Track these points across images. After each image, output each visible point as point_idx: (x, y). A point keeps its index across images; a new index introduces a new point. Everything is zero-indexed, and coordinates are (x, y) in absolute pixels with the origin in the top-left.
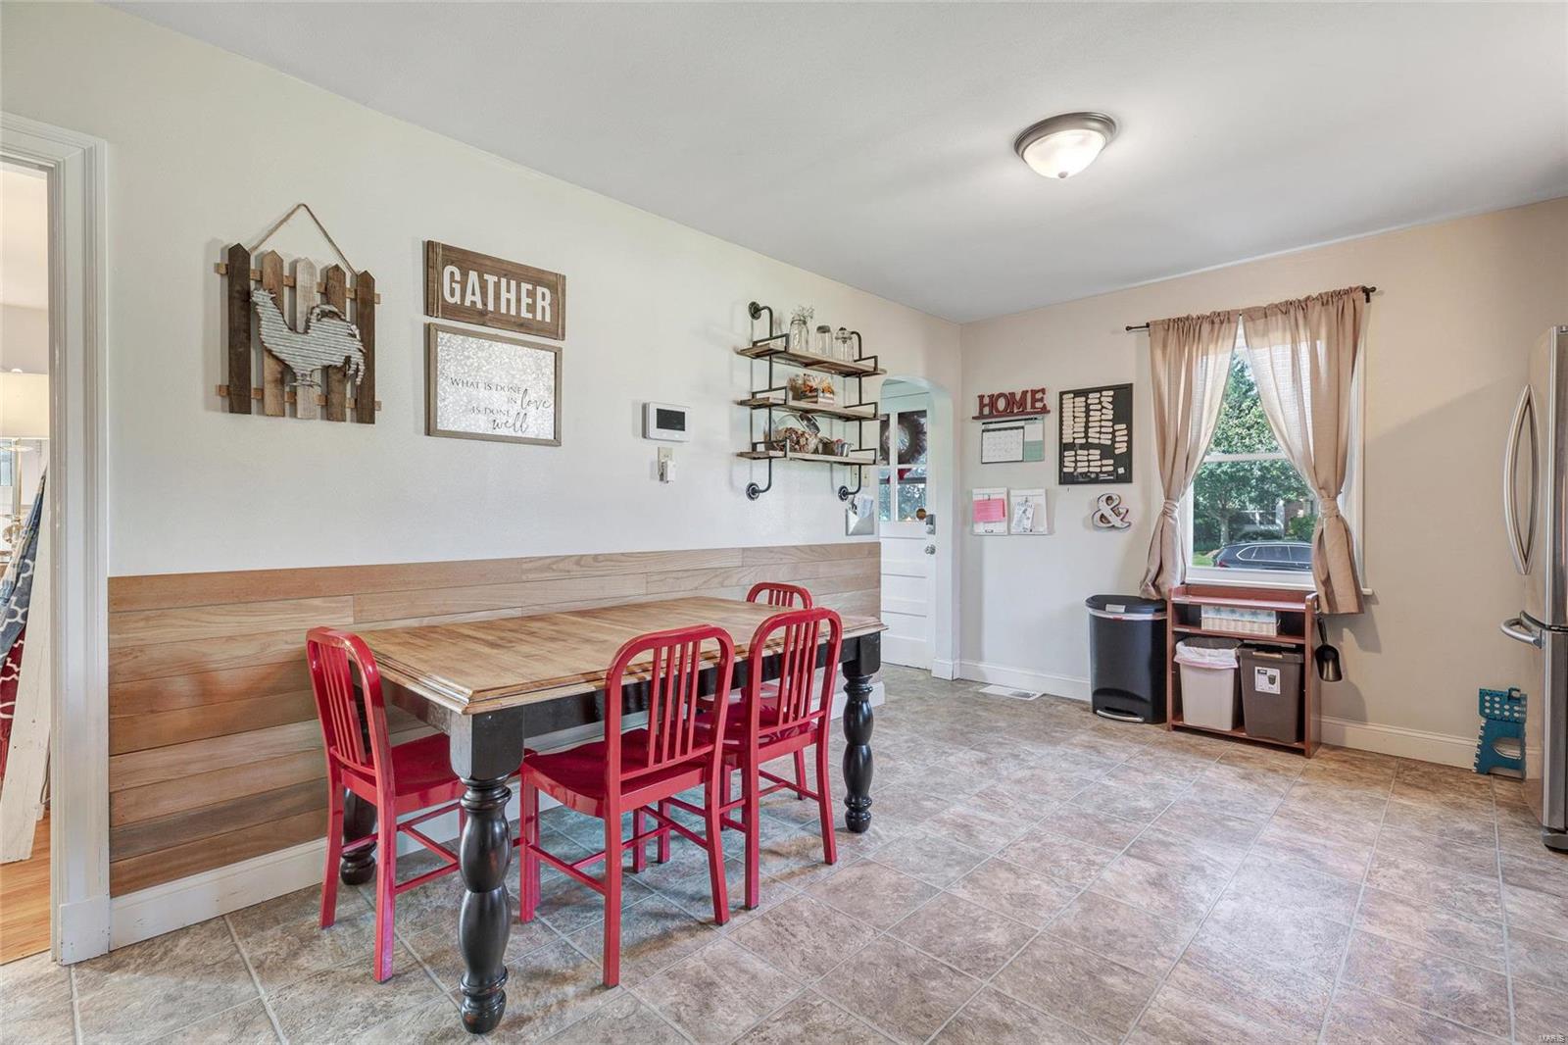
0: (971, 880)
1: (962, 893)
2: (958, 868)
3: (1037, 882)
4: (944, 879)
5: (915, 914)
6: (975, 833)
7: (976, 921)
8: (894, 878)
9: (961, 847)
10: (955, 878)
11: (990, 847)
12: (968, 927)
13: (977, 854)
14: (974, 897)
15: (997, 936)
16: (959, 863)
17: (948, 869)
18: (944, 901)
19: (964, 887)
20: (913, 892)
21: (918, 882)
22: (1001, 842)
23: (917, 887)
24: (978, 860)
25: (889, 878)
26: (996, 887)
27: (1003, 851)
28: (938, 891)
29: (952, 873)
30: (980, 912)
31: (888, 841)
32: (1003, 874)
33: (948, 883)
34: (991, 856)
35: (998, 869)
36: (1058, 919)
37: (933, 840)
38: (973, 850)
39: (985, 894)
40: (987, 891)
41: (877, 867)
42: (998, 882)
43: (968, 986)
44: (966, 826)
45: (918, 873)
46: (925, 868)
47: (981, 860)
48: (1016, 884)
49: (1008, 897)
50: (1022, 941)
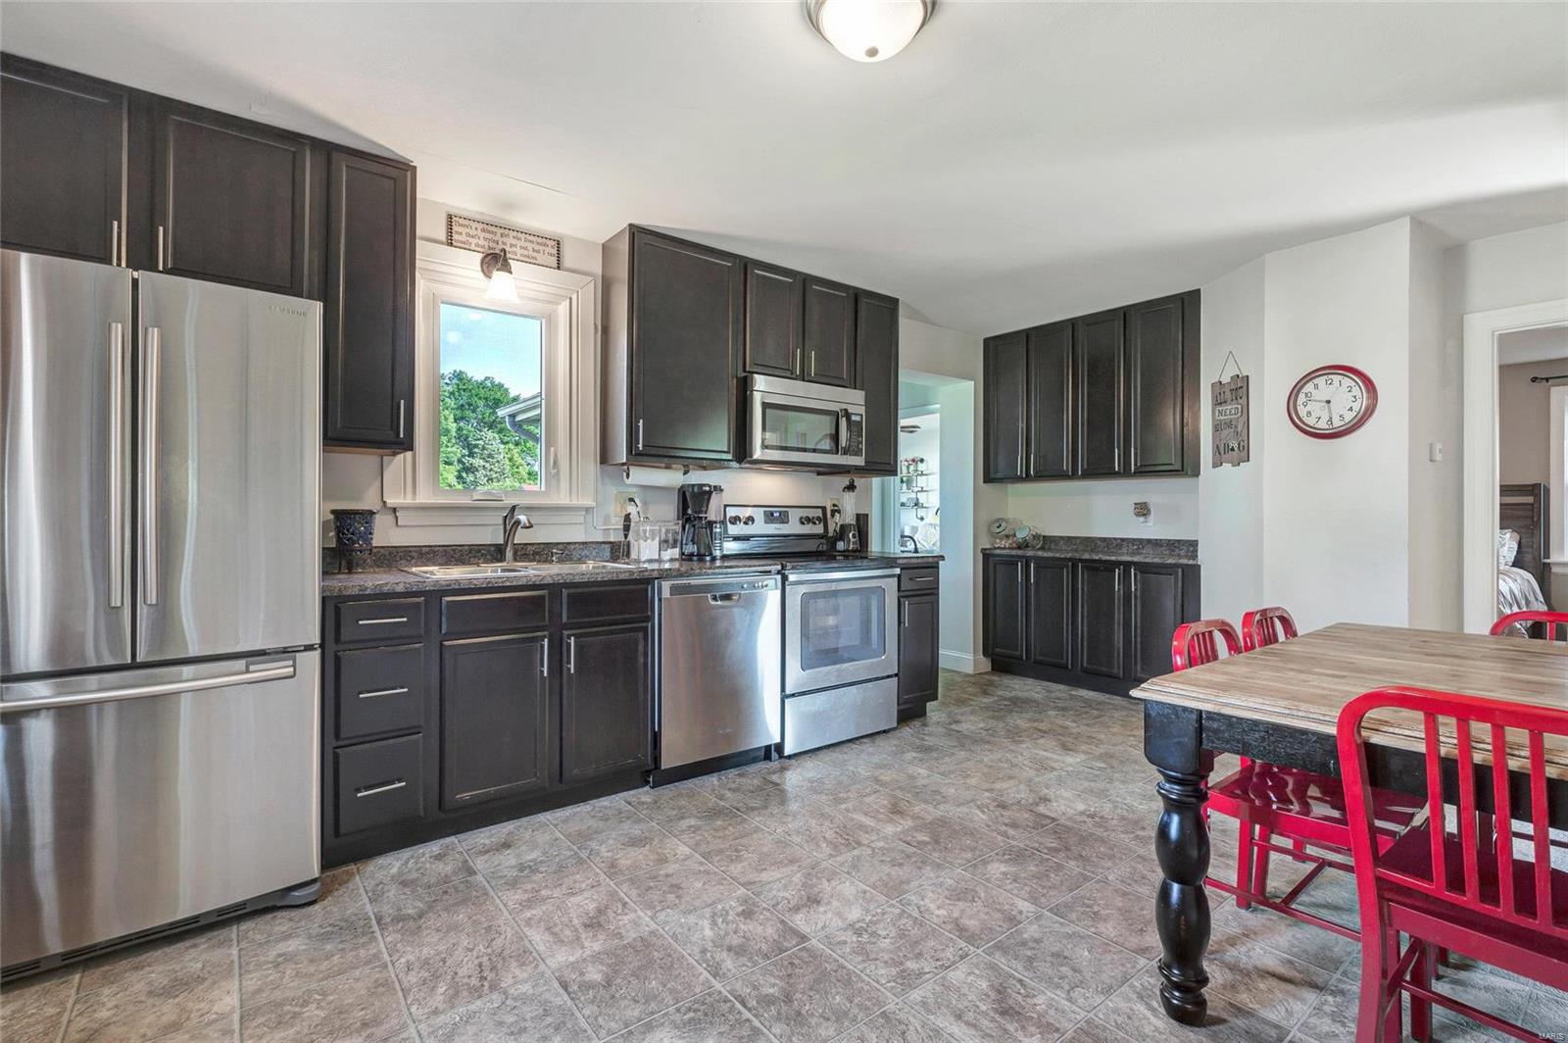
0: (1012, 920)
1: (1025, 906)
2: (1025, 936)
3: (937, 912)
4: (1043, 922)
5: (1071, 890)
6: (993, 995)
7: (1015, 880)
8: (1102, 927)
9: (1017, 969)
10: (1030, 923)
11: (977, 966)
12: (1023, 875)
13: (997, 954)
14: (1012, 901)
15: (997, 869)
16: (1024, 944)
17: (1036, 936)
18: (1043, 900)
19: (1021, 912)
20: (1077, 911)
21: (1073, 922)
22: (958, 973)
23: (1074, 916)
24: (999, 947)
25: (1109, 929)
26: (986, 910)
27: (962, 958)
28: (1050, 910)
29: (1032, 931)
30: (1008, 887)
31: (1125, 988)
32: (972, 924)
33: (1038, 918)
34: (979, 951)
35: (977, 932)
36: (938, 877)
37: (1058, 986)
38: (1000, 960)
39: (999, 904)
40: (998, 907)
41: (1127, 945)
42: (982, 916)
43: (1027, 842)
44: (1004, 1013)
45: (1074, 933)
46: (1064, 937)
47: (995, 945)
48: (963, 911)
49: (976, 899)
50: (977, 864)
